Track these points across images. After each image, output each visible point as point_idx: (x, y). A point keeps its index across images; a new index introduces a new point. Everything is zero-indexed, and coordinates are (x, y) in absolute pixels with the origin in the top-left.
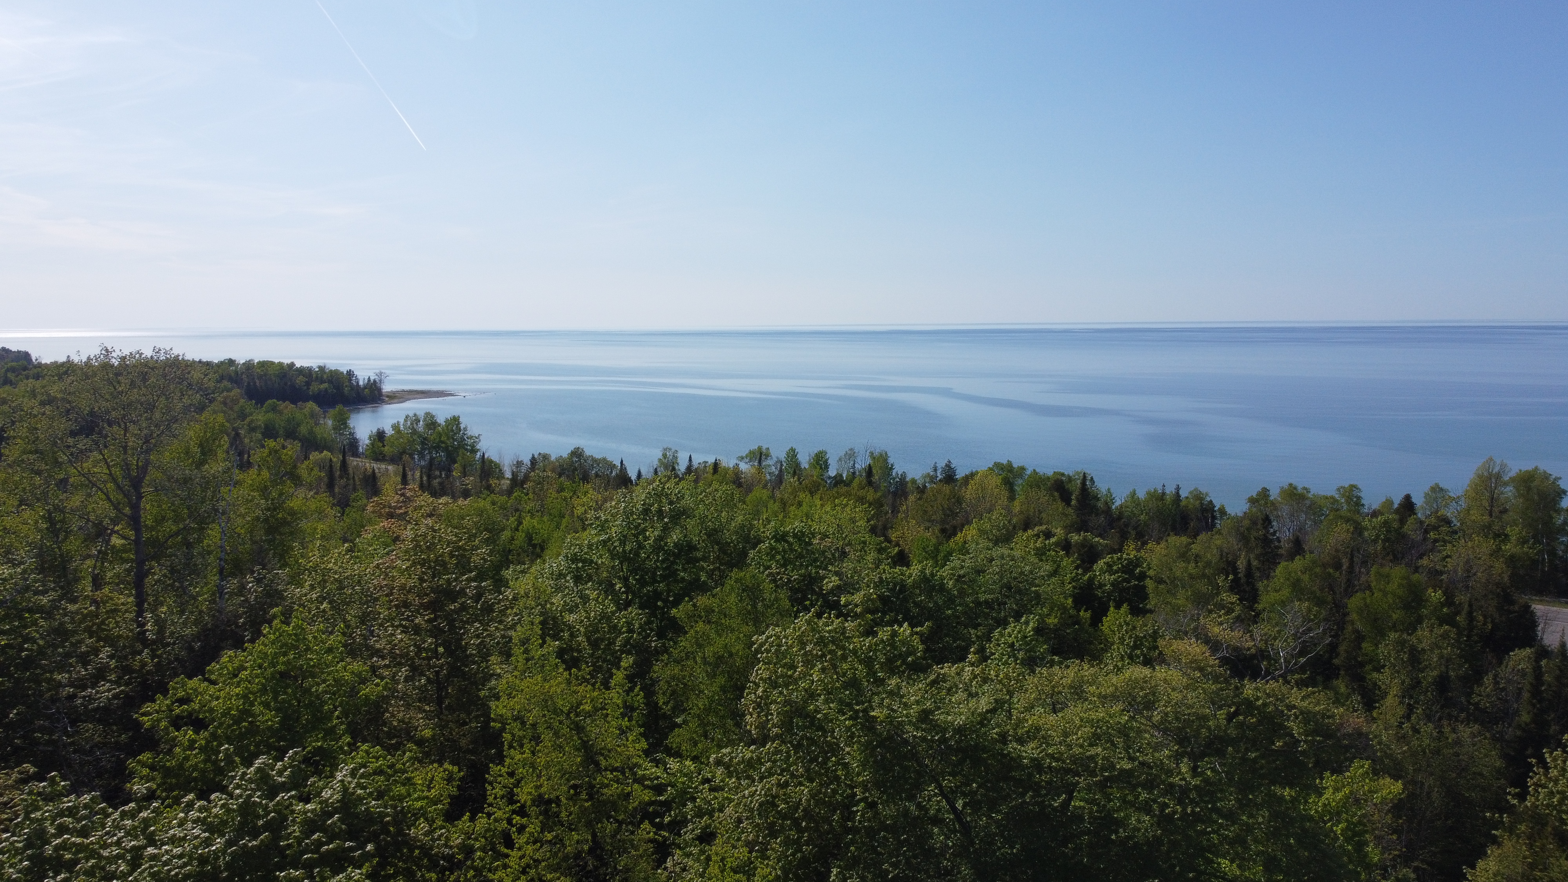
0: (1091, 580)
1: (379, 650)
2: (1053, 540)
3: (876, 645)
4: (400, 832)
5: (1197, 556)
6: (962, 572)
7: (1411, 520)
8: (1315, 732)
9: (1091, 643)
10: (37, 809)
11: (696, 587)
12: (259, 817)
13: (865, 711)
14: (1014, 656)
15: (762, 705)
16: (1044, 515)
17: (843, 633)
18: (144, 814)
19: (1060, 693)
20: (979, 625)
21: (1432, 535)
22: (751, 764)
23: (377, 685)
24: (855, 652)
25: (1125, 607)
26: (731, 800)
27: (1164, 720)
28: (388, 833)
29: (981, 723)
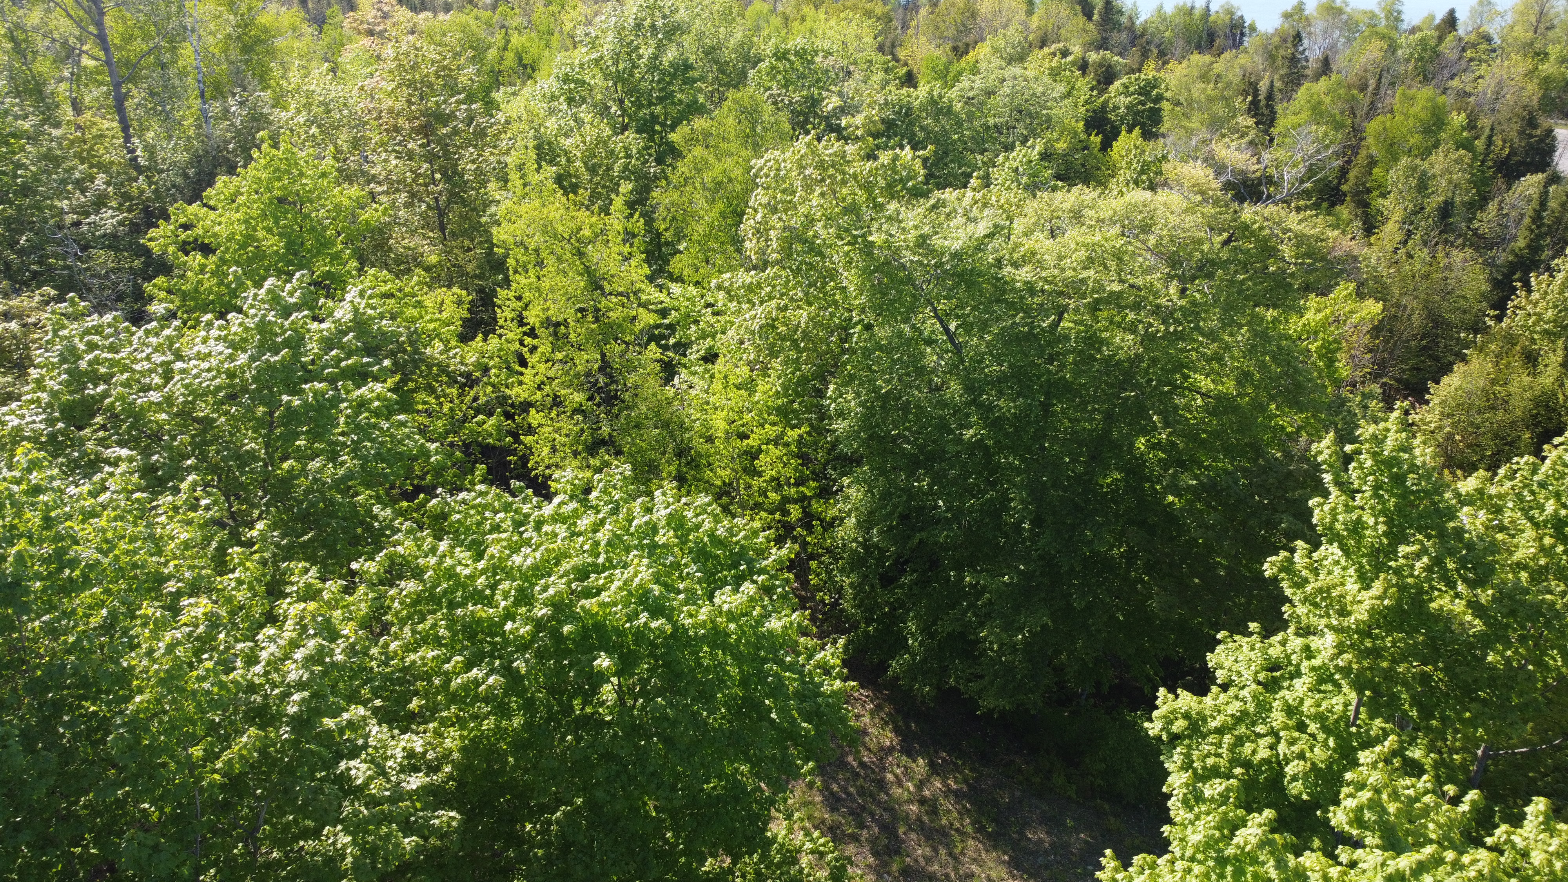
0: (1106, 102)
1: (374, 176)
2: (1069, 59)
3: (877, 169)
4: (416, 351)
5: (1218, 76)
6: (971, 94)
7: (1450, 37)
8: (1308, 255)
9: (1098, 169)
10: (64, 327)
11: (694, 109)
12: (276, 335)
13: (864, 236)
14: (1017, 180)
15: (761, 232)
16: (1062, 31)
17: (843, 157)
18: (167, 332)
19: (1058, 217)
20: (986, 150)
21: (1469, 54)
22: (750, 288)
23: (376, 210)
24: (855, 177)
25: (1137, 131)
26: (732, 324)
27: (1158, 244)
28: (405, 351)
29: (978, 249)
